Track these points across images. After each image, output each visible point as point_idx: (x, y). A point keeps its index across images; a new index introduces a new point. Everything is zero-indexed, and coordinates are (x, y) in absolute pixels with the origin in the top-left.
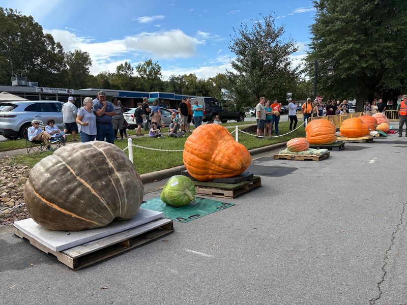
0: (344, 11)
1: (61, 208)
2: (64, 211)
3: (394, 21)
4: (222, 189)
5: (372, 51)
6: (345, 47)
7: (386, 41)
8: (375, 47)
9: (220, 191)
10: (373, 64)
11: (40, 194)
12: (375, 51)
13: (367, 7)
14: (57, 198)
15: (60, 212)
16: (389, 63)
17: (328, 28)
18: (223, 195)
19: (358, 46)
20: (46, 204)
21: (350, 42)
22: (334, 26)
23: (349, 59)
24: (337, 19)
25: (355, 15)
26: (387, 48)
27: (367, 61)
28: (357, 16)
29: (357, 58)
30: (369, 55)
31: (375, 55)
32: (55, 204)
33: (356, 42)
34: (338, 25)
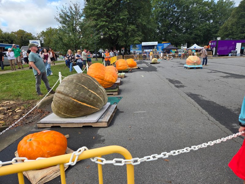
0: (99, 5)
1: (87, 104)
2: (88, 106)
3: (121, 13)
4: (112, 92)
5: (113, 27)
6: (102, 23)
7: (118, 23)
8: (114, 25)
9: (111, 93)
10: (114, 33)
11: (77, 100)
12: (114, 27)
13: (109, 5)
14: (85, 100)
15: (87, 106)
16: (120, 33)
17: (92, 12)
18: (113, 94)
19: (107, 24)
20: (80, 103)
21: (104, 21)
22: (95, 12)
23: (104, 30)
24: (96, 9)
25: (104, 8)
26: (119, 26)
27: (111, 32)
28: (105, 9)
29: (108, 30)
30: (112, 28)
31: (114, 29)
32: (85, 103)
33: (106, 22)
34: (97, 11)
